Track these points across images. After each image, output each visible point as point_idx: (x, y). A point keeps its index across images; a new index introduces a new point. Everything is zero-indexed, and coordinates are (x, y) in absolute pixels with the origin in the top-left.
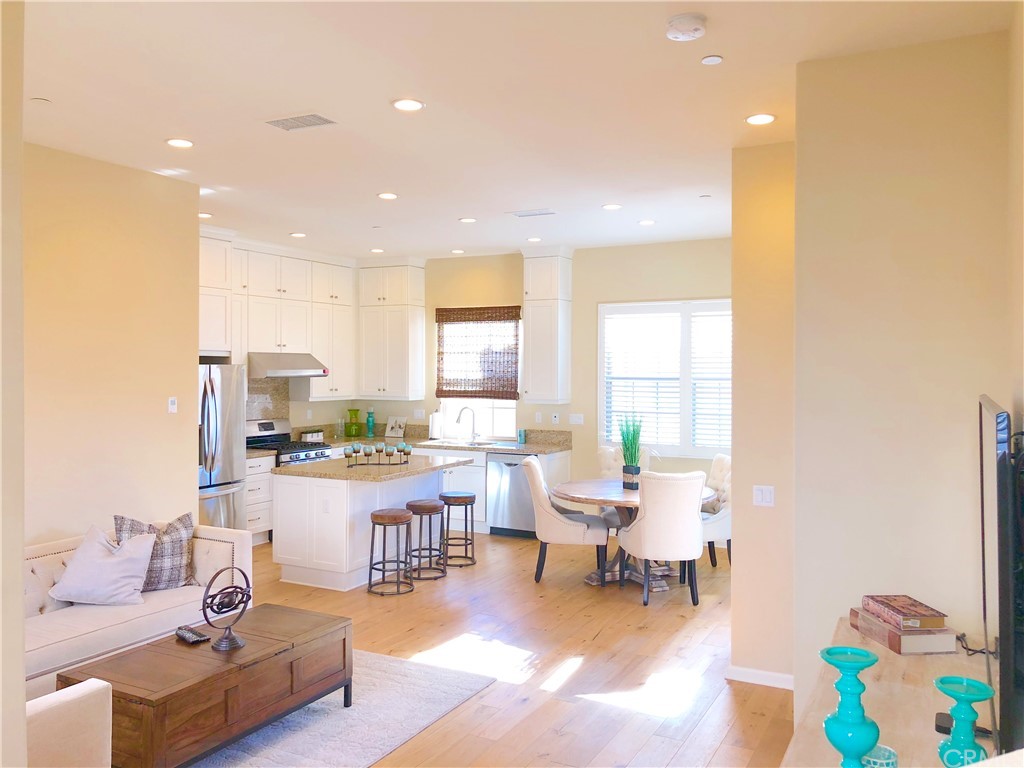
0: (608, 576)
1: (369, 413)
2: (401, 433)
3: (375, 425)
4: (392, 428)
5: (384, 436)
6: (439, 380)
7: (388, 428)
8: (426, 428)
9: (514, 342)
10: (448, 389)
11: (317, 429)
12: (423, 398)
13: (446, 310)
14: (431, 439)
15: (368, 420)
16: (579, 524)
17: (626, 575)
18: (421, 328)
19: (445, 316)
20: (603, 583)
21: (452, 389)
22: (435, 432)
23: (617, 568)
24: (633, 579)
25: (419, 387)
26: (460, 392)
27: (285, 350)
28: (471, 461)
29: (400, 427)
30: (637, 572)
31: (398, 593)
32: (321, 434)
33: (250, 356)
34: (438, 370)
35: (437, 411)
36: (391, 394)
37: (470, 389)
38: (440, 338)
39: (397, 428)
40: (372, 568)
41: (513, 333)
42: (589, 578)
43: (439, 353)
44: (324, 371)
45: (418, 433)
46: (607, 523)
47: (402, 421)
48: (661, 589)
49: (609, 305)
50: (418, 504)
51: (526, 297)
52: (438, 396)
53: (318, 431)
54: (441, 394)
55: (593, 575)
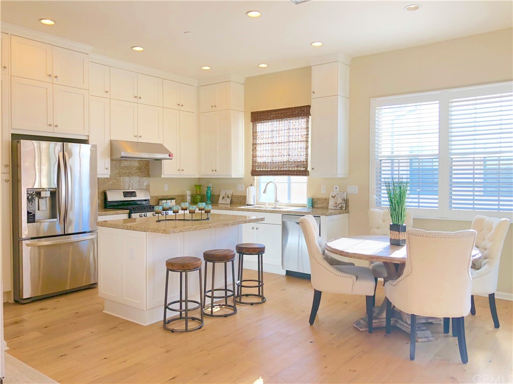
0: (375, 322)
1: (208, 187)
2: (229, 201)
3: (212, 196)
4: (223, 198)
5: (217, 203)
6: (253, 163)
7: (221, 198)
8: (245, 198)
9: (305, 133)
10: (259, 169)
11: (170, 197)
12: (243, 177)
13: (258, 113)
14: (248, 205)
15: (207, 193)
16: (349, 275)
17: (392, 322)
18: (240, 126)
19: (258, 117)
20: (371, 329)
21: (262, 169)
22: (250, 200)
23: (384, 315)
24: (398, 326)
25: (239, 168)
26: (267, 171)
27: (140, 140)
28: (262, 219)
29: (228, 197)
30: (402, 320)
31: (187, 331)
32: (174, 201)
33: (112, 143)
34: (253, 157)
35: (251, 185)
36: (220, 174)
37: (274, 169)
38: (255, 133)
39: (226, 198)
40: (166, 307)
41: (305, 126)
42: (358, 323)
43: (253, 144)
44: (169, 156)
45: (239, 201)
46: (375, 274)
47: (230, 193)
48: (426, 340)
49: (378, 99)
50: (213, 253)
51: (313, 96)
52: (252, 175)
53: (171, 199)
54: (255, 173)
55: (361, 321)
